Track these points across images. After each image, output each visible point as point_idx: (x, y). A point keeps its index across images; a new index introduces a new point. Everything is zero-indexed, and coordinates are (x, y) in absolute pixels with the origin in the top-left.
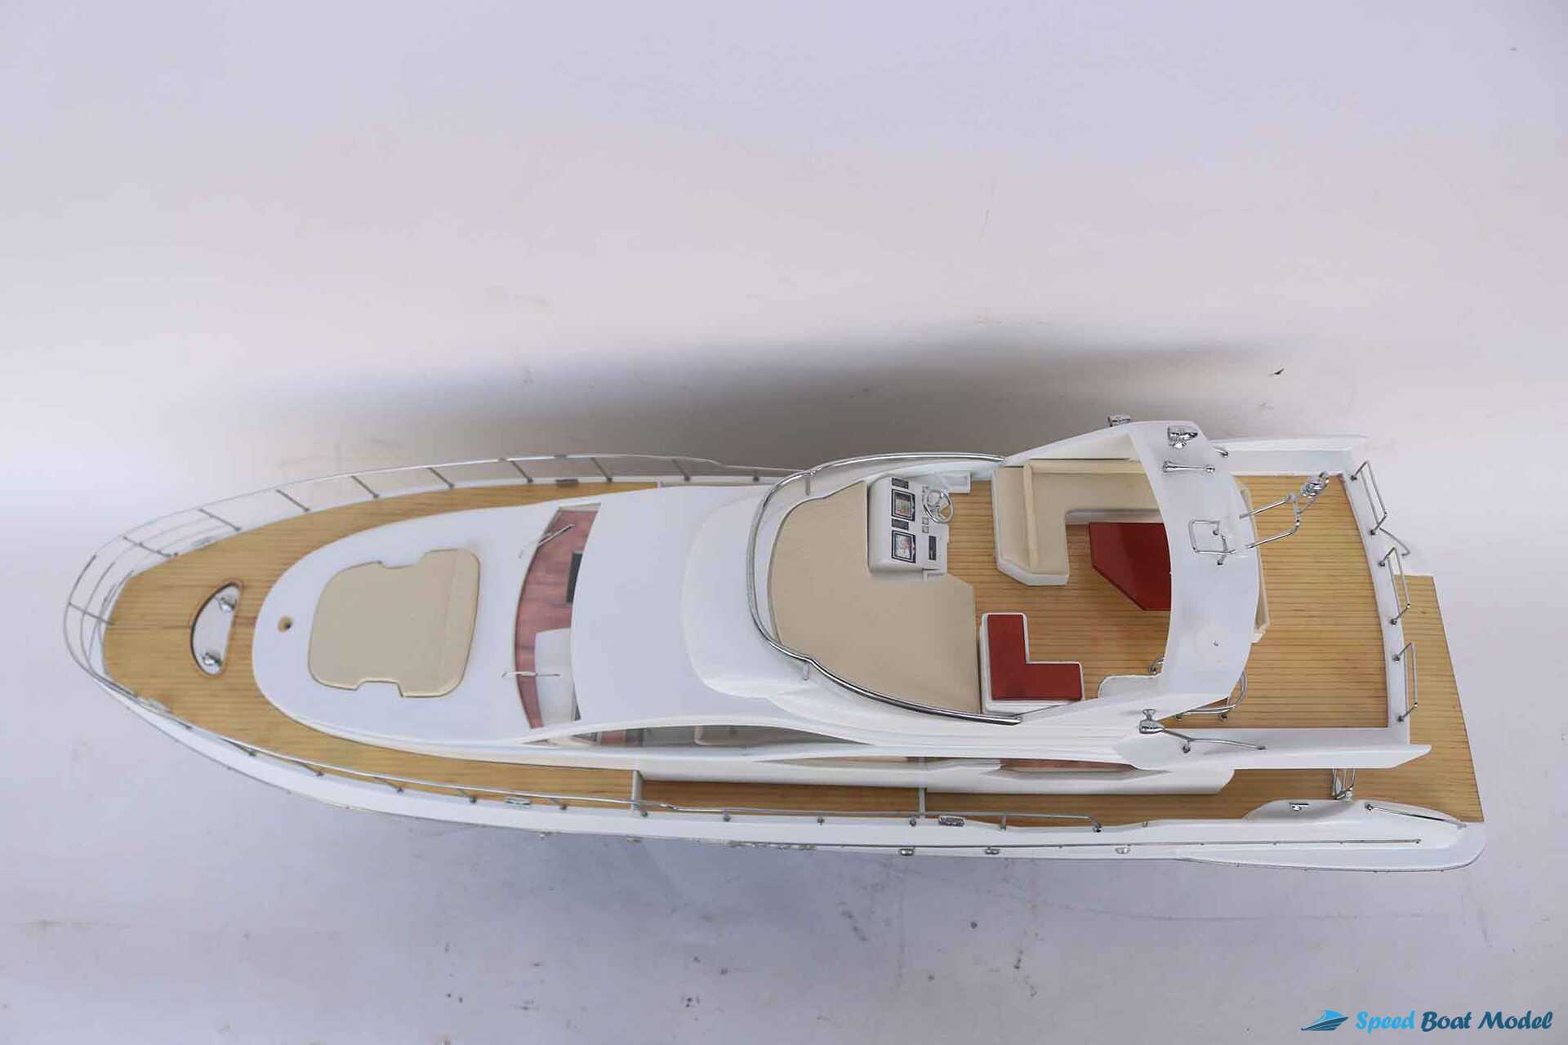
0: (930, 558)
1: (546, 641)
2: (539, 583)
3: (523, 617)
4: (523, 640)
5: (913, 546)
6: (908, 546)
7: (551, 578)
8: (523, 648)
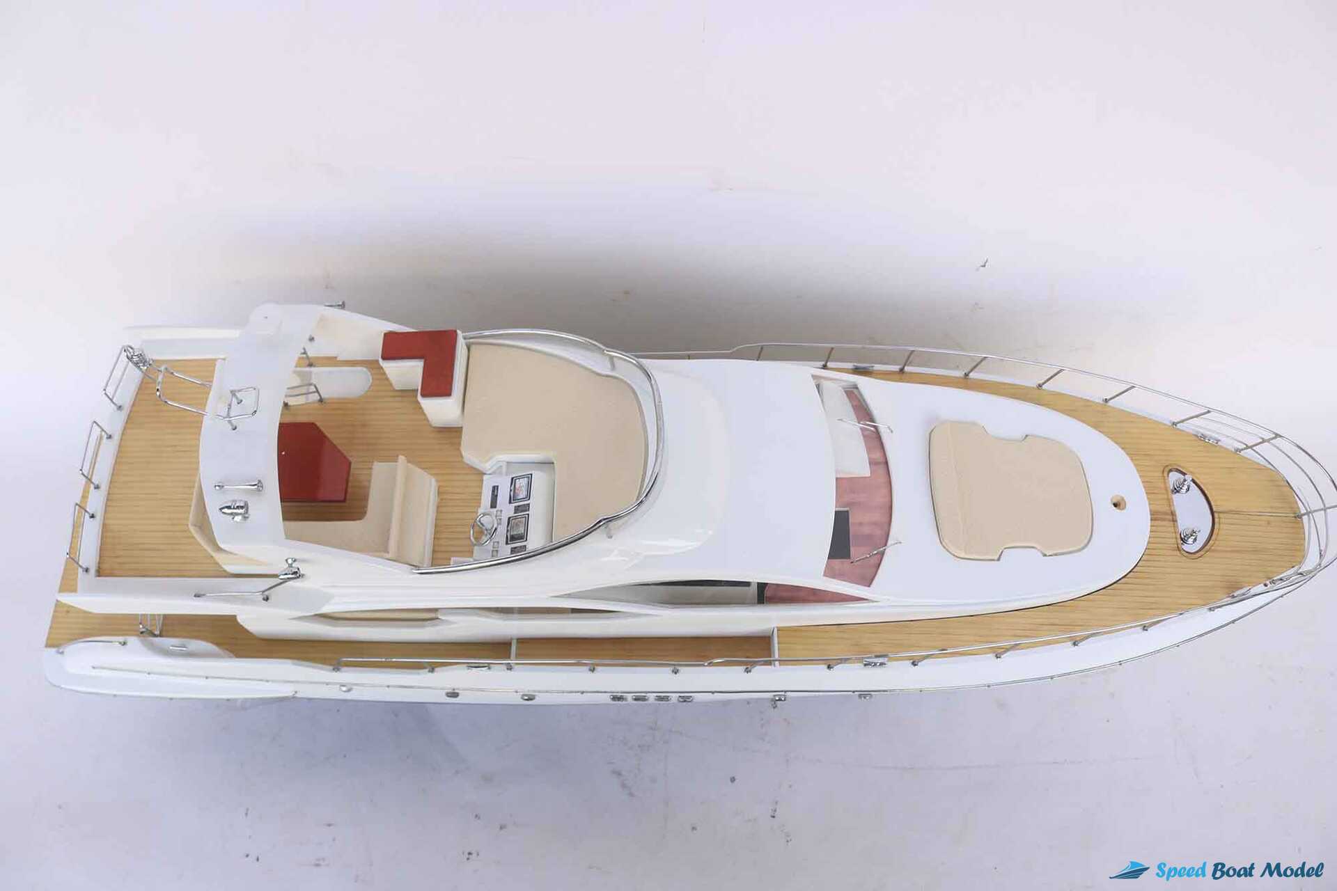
0: (498, 487)
1: (859, 465)
2: (875, 524)
3: (884, 491)
4: (881, 470)
5: (512, 493)
6: (516, 491)
7: (866, 530)
8: (881, 463)
